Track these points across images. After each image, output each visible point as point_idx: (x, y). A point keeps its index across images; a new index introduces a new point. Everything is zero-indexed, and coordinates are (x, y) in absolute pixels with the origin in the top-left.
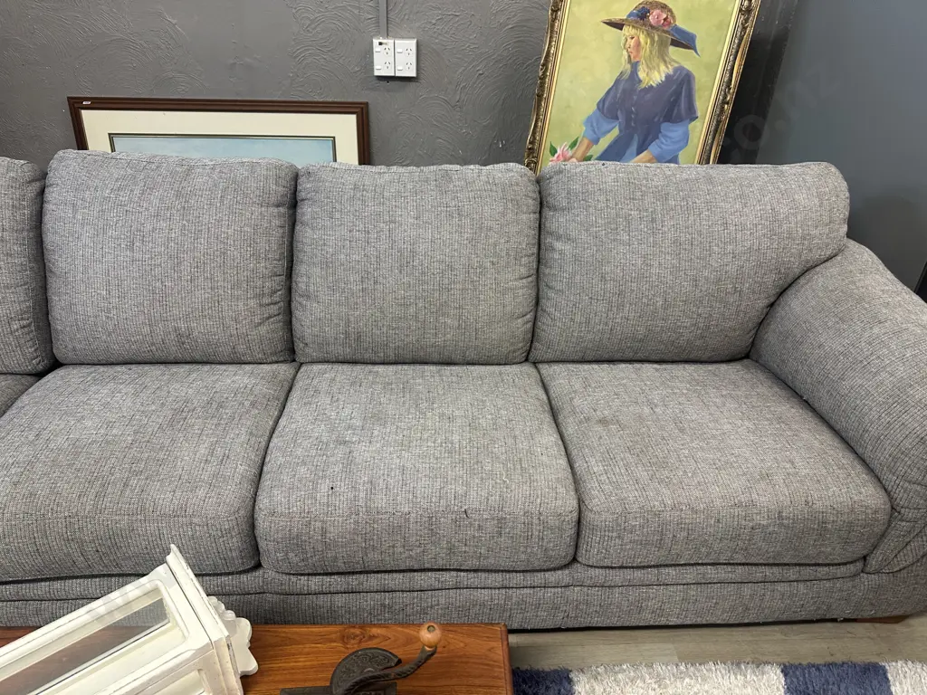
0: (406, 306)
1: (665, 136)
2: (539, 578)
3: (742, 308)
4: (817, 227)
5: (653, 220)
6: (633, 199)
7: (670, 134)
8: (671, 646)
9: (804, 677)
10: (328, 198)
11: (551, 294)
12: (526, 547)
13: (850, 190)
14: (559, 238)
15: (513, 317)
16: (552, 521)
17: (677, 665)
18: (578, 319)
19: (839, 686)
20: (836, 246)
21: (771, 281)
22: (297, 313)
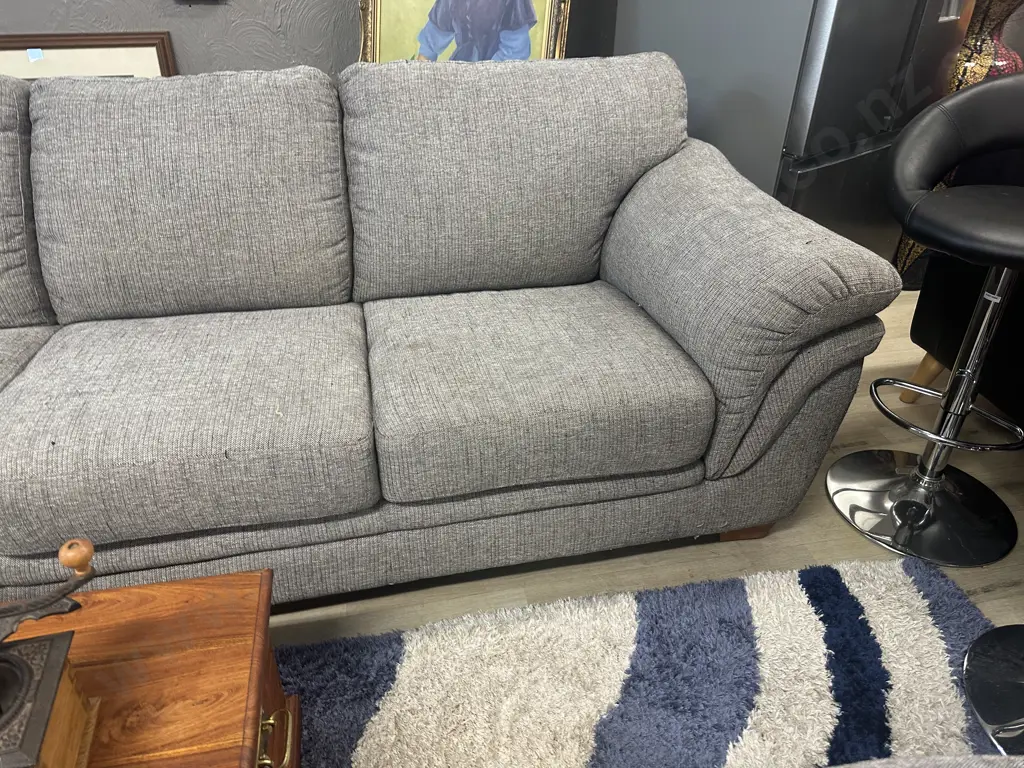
0: (178, 239)
1: (507, 47)
2: (344, 527)
3: (577, 217)
4: (648, 120)
5: (466, 120)
6: (441, 97)
7: (509, 43)
8: (522, 590)
9: (658, 602)
10: (63, 112)
11: (363, 216)
12: (311, 487)
13: (686, 79)
14: (363, 149)
15: (319, 246)
16: (337, 453)
17: (523, 608)
18: (396, 243)
19: (693, 605)
20: (673, 142)
21: (604, 185)
22: (45, 261)
